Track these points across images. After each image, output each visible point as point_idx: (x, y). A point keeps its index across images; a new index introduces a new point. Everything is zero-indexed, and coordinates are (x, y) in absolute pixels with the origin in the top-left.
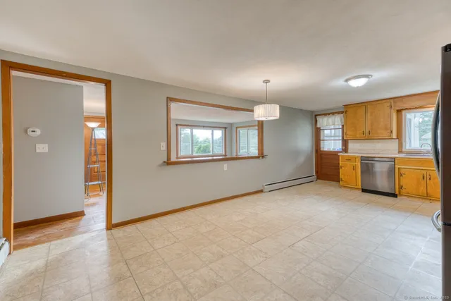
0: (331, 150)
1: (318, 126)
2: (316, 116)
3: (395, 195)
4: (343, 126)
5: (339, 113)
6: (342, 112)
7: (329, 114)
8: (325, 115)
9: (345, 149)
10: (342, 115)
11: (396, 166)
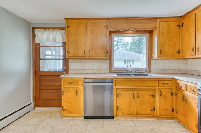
0: (52, 70)
1: (37, 41)
2: (34, 28)
3: (112, 118)
4: (64, 43)
5: (60, 29)
6: (63, 29)
7: (49, 28)
8: (45, 28)
9: (66, 70)
10: (63, 31)
11: (115, 87)
